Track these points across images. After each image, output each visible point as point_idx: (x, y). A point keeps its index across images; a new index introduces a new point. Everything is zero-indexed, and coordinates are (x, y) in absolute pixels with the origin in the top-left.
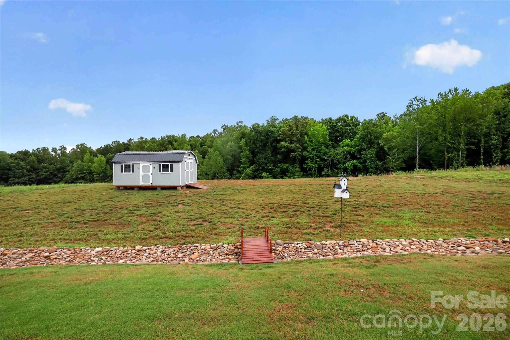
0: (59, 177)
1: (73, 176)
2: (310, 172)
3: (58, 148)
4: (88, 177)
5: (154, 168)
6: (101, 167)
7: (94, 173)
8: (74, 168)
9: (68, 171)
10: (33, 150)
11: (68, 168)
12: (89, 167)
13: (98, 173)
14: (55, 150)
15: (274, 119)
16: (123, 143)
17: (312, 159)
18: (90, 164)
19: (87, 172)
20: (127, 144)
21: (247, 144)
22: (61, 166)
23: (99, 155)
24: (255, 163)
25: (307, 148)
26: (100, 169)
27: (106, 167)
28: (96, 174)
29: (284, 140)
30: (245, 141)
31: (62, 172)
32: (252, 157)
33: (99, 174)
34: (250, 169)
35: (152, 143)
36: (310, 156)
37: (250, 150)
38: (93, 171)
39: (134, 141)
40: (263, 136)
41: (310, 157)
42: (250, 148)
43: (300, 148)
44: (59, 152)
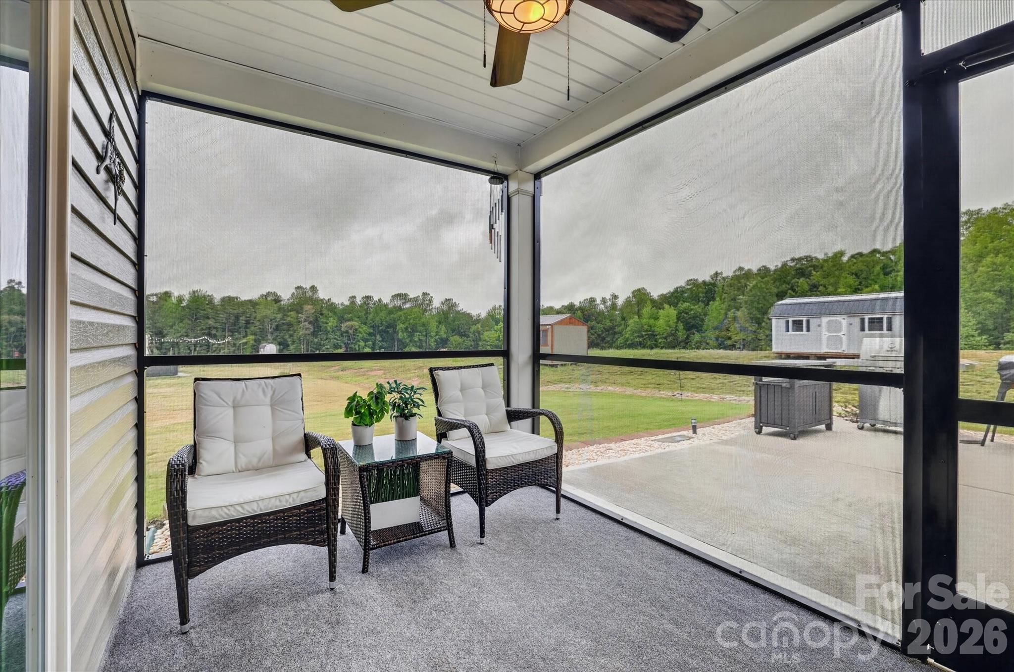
0: (608, 342)
1: (627, 340)
3: (608, 297)
4: (649, 343)
5: (851, 324)
6: (670, 327)
7: (658, 337)
8: (629, 328)
9: (620, 333)
10: (580, 303)
11: (620, 328)
12: (650, 326)
13: (664, 336)
14: (604, 301)
16: (704, 282)
18: (652, 321)
19: (647, 335)
20: (711, 284)
22: (611, 324)
23: (666, 306)
26: (668, 328)
27: (676, 326)
28: (661, 338)
31: (612, 334)
33: (665, 338)
35: (763, 278)
38: (657, 333)
39: (724, 276)
44: (609, 303)
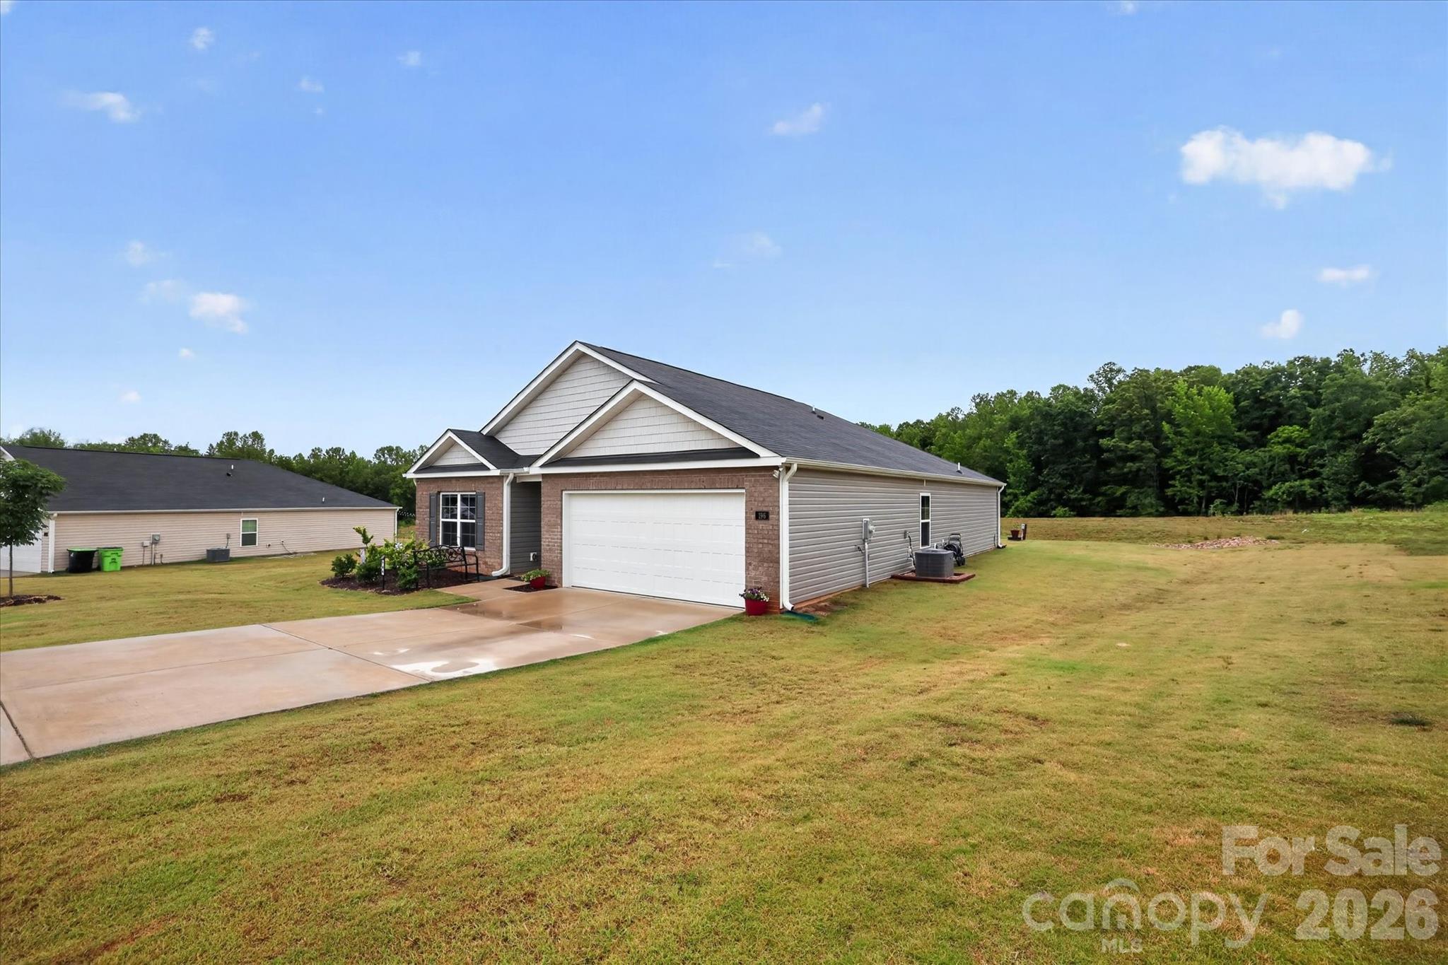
2: (1184, 506)
15: (1111, 370)
17: (1188, 476)
21: (1021, 444)
24: (1040, 485)
25: (1170, 450)
29: (1110, 434)
30: (1018, 437)
32: (1034, 470)
34: (1029, 498)
36: (1180, 468)
37: (1028, 457)
40: (1059, 425)
41: (1179, 472)
42: (1029, 451)
43: (1151, 451)
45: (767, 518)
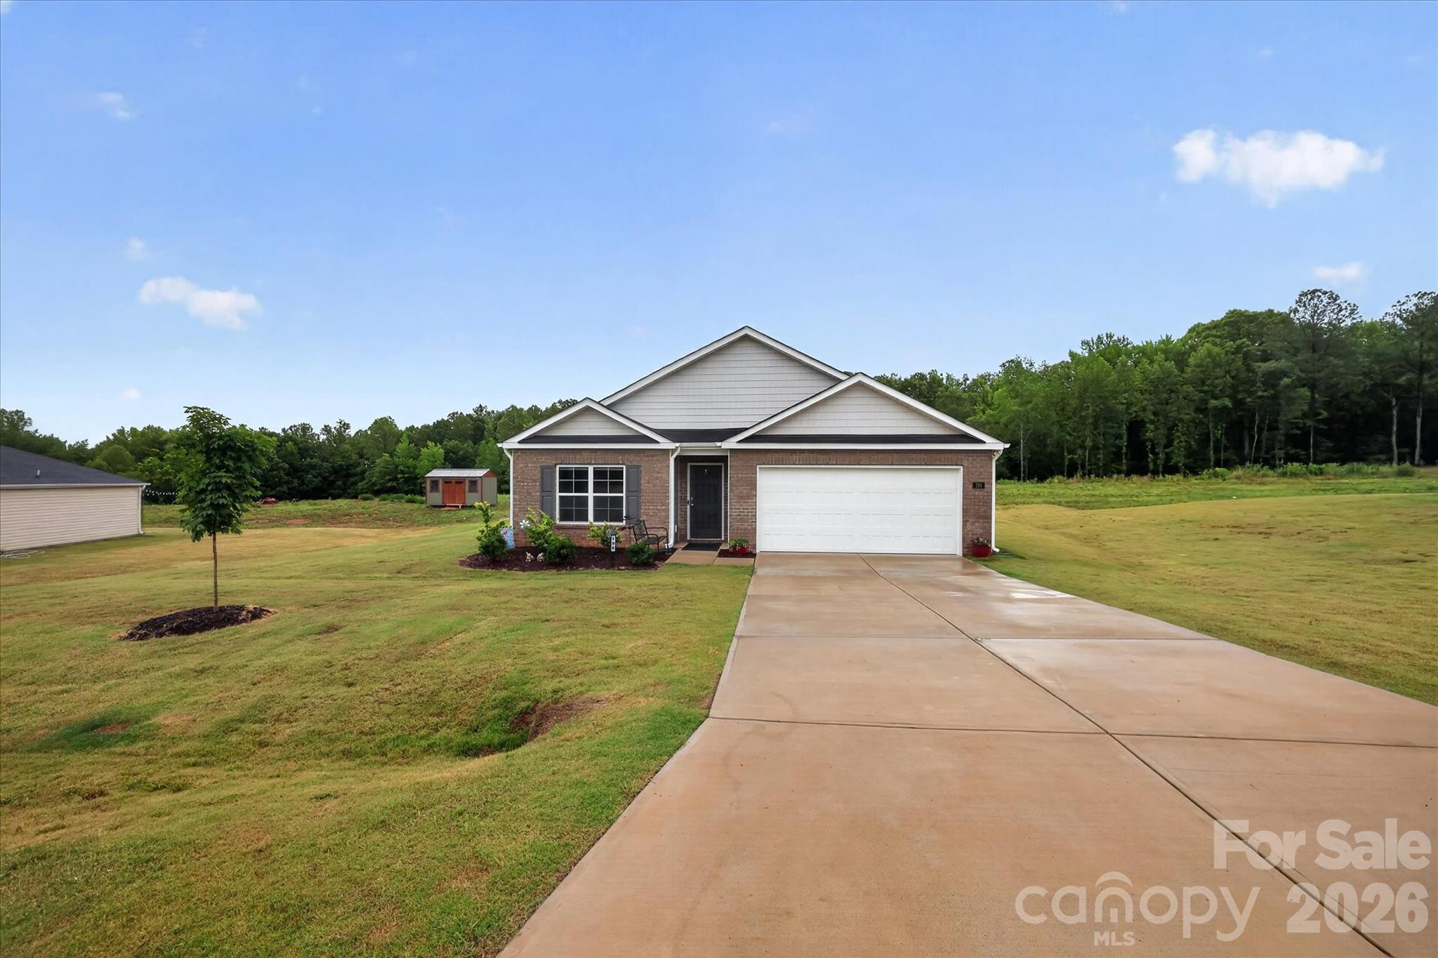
45: (983, 487)
